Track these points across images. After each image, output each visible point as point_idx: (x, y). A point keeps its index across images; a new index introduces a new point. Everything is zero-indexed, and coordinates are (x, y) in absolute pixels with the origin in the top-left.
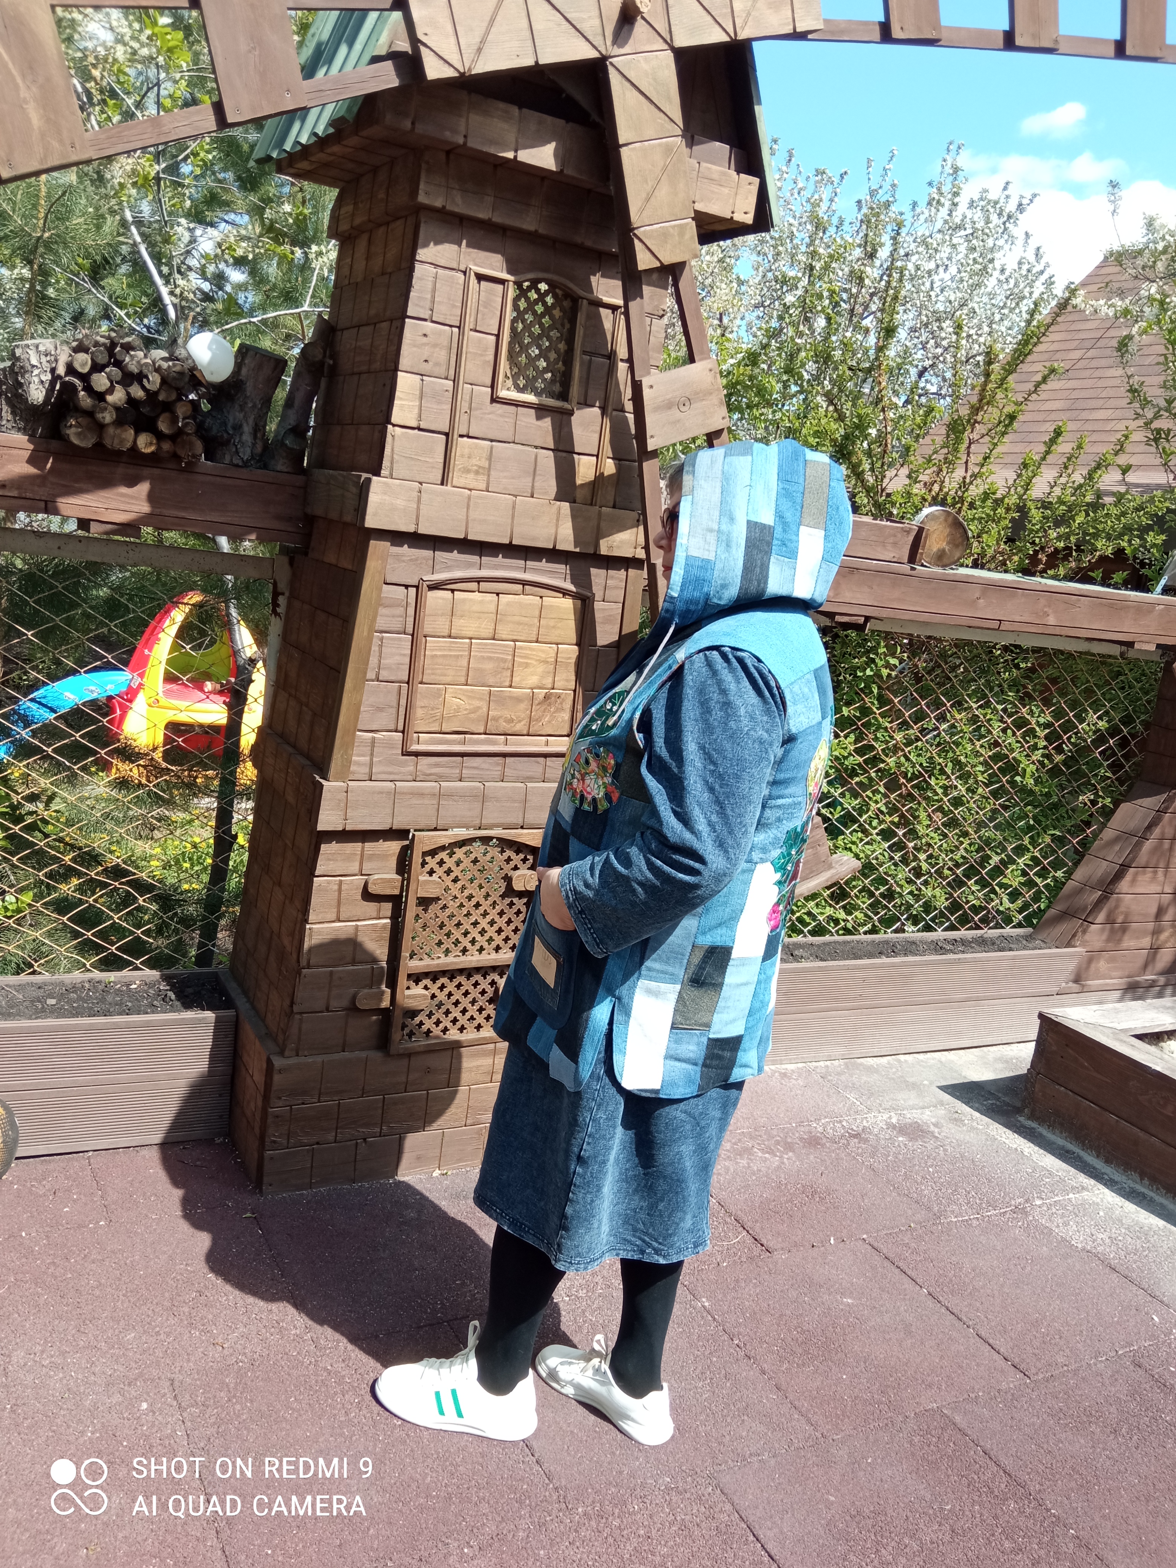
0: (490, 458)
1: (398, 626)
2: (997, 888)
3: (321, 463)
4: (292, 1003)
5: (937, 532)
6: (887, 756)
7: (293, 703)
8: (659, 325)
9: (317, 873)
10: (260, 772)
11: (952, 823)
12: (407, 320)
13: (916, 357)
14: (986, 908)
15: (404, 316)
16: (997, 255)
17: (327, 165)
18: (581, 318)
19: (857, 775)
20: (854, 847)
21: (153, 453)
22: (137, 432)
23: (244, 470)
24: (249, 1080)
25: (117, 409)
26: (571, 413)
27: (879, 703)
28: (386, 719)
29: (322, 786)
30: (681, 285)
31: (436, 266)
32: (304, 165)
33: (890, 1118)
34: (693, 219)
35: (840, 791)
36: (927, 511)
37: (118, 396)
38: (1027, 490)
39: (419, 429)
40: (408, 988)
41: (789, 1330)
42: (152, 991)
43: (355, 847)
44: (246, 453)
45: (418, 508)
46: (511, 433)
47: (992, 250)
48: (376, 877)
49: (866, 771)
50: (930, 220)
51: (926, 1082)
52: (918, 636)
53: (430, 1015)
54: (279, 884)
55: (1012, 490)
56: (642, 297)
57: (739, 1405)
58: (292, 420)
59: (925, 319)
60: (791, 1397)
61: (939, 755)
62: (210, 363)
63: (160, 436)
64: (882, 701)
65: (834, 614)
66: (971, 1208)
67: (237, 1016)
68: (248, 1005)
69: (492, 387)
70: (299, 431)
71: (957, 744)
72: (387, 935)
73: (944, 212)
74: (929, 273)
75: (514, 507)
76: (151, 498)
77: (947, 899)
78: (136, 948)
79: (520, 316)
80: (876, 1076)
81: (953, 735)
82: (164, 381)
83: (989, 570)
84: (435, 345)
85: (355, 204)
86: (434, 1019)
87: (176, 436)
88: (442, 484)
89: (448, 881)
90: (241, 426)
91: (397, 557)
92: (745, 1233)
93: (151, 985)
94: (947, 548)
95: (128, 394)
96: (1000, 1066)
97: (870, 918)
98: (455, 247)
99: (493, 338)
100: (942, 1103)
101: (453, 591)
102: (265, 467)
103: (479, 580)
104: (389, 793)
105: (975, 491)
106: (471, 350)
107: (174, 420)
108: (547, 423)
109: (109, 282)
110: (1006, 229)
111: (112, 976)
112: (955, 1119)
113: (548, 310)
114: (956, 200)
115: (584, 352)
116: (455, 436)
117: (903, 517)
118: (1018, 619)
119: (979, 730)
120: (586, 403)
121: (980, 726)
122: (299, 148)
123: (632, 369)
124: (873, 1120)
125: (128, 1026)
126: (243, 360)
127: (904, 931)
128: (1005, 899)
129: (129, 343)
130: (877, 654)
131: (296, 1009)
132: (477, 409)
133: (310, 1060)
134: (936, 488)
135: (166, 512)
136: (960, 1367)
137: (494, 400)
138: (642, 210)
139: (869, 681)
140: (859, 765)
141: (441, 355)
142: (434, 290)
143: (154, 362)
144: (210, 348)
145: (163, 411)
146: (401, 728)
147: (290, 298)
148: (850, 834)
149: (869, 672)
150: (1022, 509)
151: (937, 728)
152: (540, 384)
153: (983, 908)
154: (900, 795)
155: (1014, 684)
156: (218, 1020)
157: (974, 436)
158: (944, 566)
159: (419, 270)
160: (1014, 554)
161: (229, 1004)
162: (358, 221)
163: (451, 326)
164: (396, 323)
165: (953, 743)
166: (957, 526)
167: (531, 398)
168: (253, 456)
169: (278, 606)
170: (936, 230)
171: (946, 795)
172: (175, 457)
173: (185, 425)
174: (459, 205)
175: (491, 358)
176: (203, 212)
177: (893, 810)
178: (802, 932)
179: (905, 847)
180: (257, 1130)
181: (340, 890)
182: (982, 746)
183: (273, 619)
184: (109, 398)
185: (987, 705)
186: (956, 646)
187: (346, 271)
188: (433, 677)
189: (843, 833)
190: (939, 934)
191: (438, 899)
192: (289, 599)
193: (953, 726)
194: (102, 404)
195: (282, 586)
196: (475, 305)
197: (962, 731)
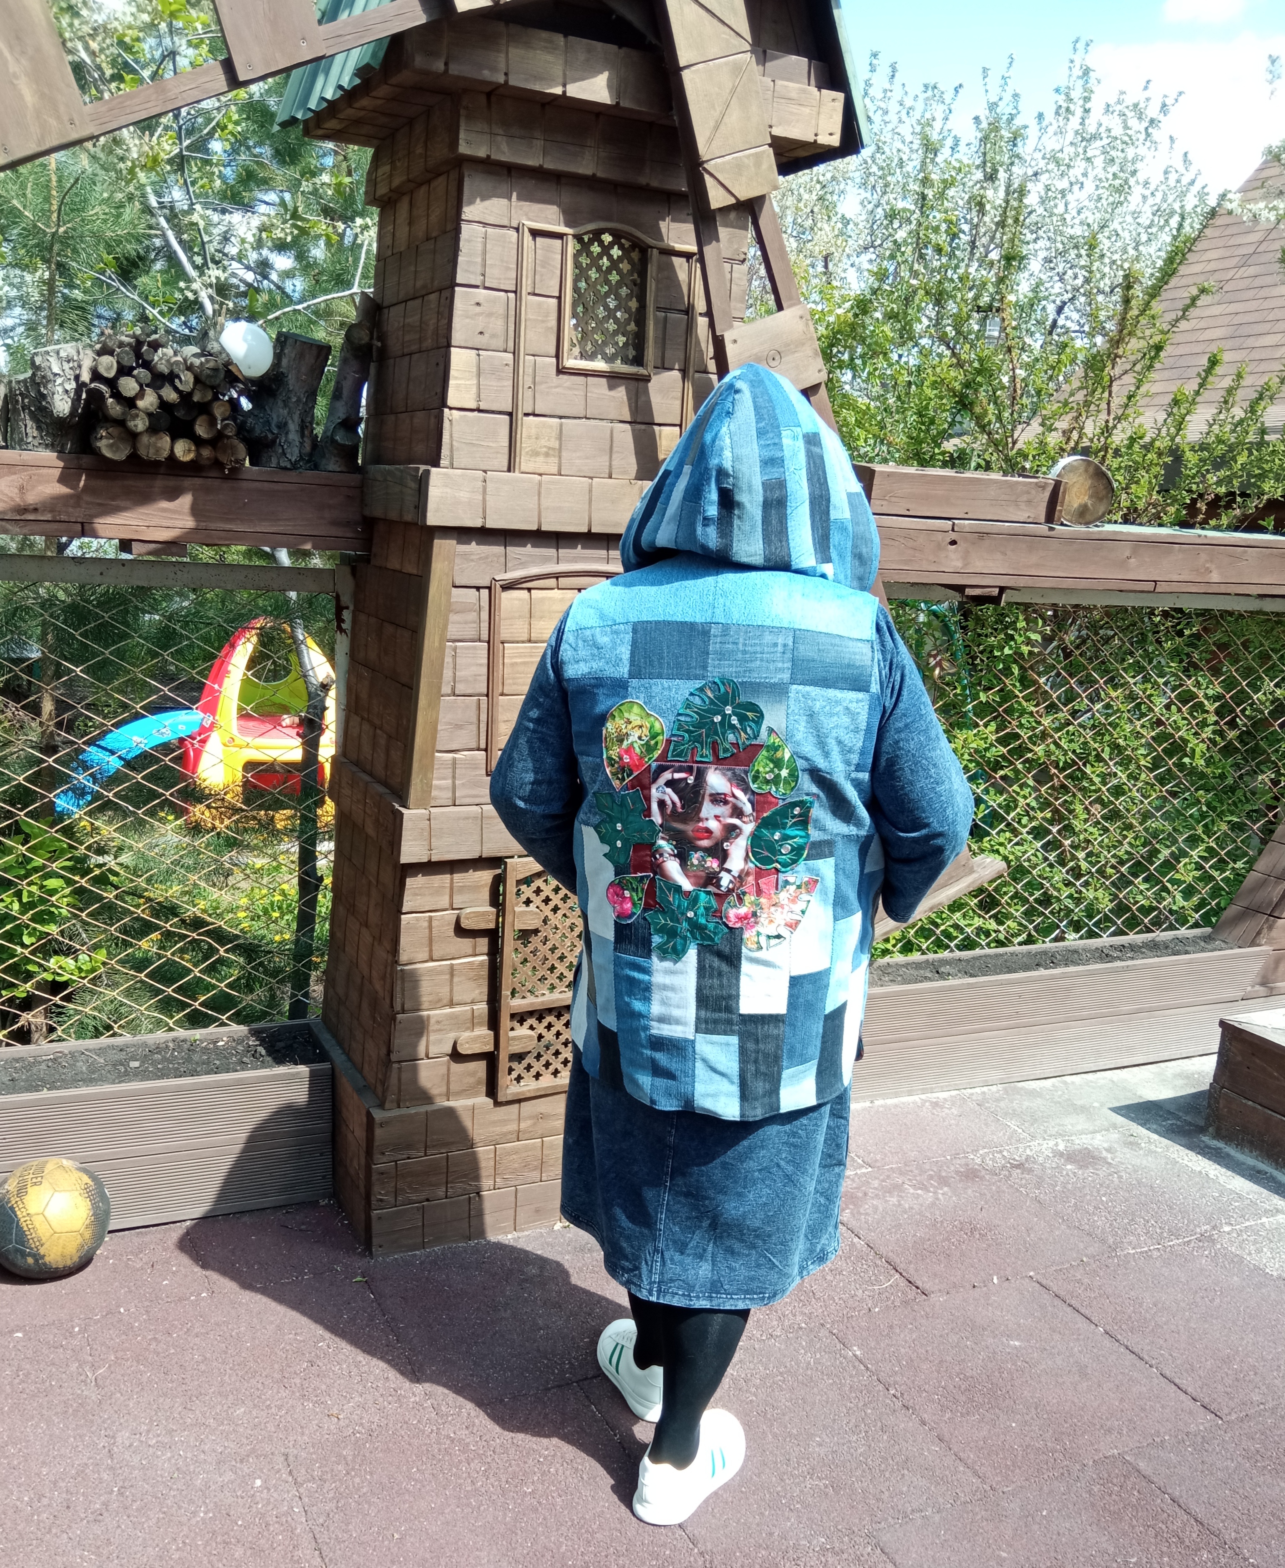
0: (560, 437)
1: (471, 633)
2: (1169, 885)
3: (377, 458)
4: (389, 1052)
5: (1077, 486)
6: (1034, 744)
7: (366, 727)
8: (740, 270)
9: (404, 910)
10: (338, 805)
11: (1114, 815)
12: (457, 289)
13: (1053, 291)
14: (1156, 908)
15: (453, 284)
16: (1139, 165)
17: (358, 122)
18: (652, 270)
19: (1002, 768)
20: (1001, 849)
21: (192, 461)
22: (174, 439)
23: (293, 473)
24: (350, 1137)
25: (150, 415)
26: (647, 379)
27: (1022, 684)
28: (467, 737)
29: (402, 814)
30: (762, 222)
31: (485, 224)
32: (332, 124)
33: (1057, 1145)
34: (770, 145)
35: (982, 787)
36: (1064, 462)
37: (148, 401)
38: (1180, 429)
39: (480, 411)
40: (512, 1029)
41: (951, 1377)
42: (240, 1048)
43: (442, 880)
44: (294, 454)
45: (484, 500)
46: (582, 407)
47: (1133, 162)
48: (468, 910)
49: (1011, 763)
50: (1061, 132)
51: (1096, 1104)
52: (1064, 606)
53: (538, 1057)
54: (367, 926)
55: (1164, 429)
56: (718, 240)
57: (898, 1458)
58: (341, 413)
59: (1060, 246)
60: (955, 1448)
61: (1094, 740)
62: (246, 356)
63: (198, 442)
64: (1025, 682)
65: (965, 586)
66: (1151, 1237)
67: (333, 1069)
68: (343, 1057)
69: (557, 356)
70: (350, 424)
71: (1115, 726)
72: (485, 972)
73: (1074, 123)
74: (1063, 192)
75: (590, 491)
76: (195, 511)
77: (1111, 901)
78: (221, 1003)
79: (581, 273)
80: (1039, 1101)
81: (1108, 716)
82: (197, 380)
83: (1141, 524)
84: (490, 315)
85: (392, 163)
86: (543, 1061)
87: (217, 441)
88: (509, 470)
89: (547, 910)
90: (286, 424)
91: (465, 555)
92: (897, 1276)
93: (240, 1041)
94: (1089, 503)
95: (160, 397)
96: (1180, 1082)
97: (1026, 927)
98: (505, 202)
99: (555, 301)
100: (1115, 1126)
101: (529, 590)
102: (316, 467)
103: (557, 576)
104: (475, 818)
105: (1119, 438)
106: (530, 316)
107: (212, 421)
108: (621, 392)
109: (142, 280)
110: (1148, 135)
111: (198, 1034)
112: (1131, 1143)
113: (614, 264)
114: (1087, 106)
115: (658, 309)
116: (520, 415)
117: (1037, 472)
118: (1175, 578)
119: (1139, 708)
120: (663, 367)
121: (1140, 704)
122: (325, 105)
123: (712, 325)
124: (1038, 1148)
125: (219, 1086)
126: (282, 350)
127: (1063, 939)
128: (1179, 897)
129: (156, 340)
130: (1015, 630)
131: (394, 1057)
132: (541, 383)
133: (413, 1111)
134: (1075, 435)
135: (213, 526)
136: (1143, 1409)
137: (561, 371)
138: (710, 140)
139: (1007, 661)
140: (1003, 756)
141: (498, 325)
142: (484, 252)
143: (185, 360)
144: (245, 340)
145: (200, 414)
146: (483, 746)
147: (341, 281)
148: (997, 835)
149: (1007, 651)
150: (1176, 454)
151: (1090, 710)
152: (610, 350)
153: (1152, 909)
154: (1052, 787)
155: (1175, 654)
156: (313, 1075)
157: (1117, 371)
158: (1087, 524)
159: (467, 231)
160: (1168, 505)
161: (323, 1057)
162: (396, 182)
163: (506, 291)
164: (446, 293)
165: (1110, 724)
166: (1100, 476)
167: (600, 365)
168: (301, 458)
169: (343, 621)
170: (1067, 142)
171: (1104, 783)
172: (218, 464)
173: (225, 427)
174: (505, 153)
175: (554, 323)
176: (240, 193)
177: (1045, 804)
178: (948, 947)
179: (1061, 845)
180: (362, 1190)
181: (430, 927)
182: (1143, 726)
183: (339, 636)
184: (140, 404)
185: (1146, 680)
186: (1108, 614)
187: (388, 241)
188: (515, 687)
189: (989, 834)
190: (1105, 940)
191: (536, 932)
192: (354, 612)
193: (1108, 706)
194: (134, 411)
195: (346, 600)
196: (531, 266)
197: (1118, 710)
